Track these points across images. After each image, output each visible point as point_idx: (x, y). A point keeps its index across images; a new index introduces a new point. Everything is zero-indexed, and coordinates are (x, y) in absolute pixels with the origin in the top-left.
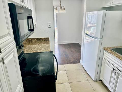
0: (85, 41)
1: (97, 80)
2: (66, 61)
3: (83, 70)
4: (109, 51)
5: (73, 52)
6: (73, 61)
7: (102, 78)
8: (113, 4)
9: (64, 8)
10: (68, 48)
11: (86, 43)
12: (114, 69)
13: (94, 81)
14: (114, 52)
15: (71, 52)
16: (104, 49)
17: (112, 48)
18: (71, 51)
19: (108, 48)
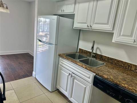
0: (38, 50)
1: (54, 91)
2: (13, 76)
3: (37, 83)
4: (64, 57)
5: (22, 64)
6: (22, 74)
7: (59, 86)
8: (64, 12)
9: (7, 7)
10: (15, 60)
11: (39, 52)
12: (69, 74)
13: (51, 92)
14: (68, 57)
15: (19, 65)
16: (60, 55)
17: (66, 54)
18: (19, 63)
19: (63, 54)
